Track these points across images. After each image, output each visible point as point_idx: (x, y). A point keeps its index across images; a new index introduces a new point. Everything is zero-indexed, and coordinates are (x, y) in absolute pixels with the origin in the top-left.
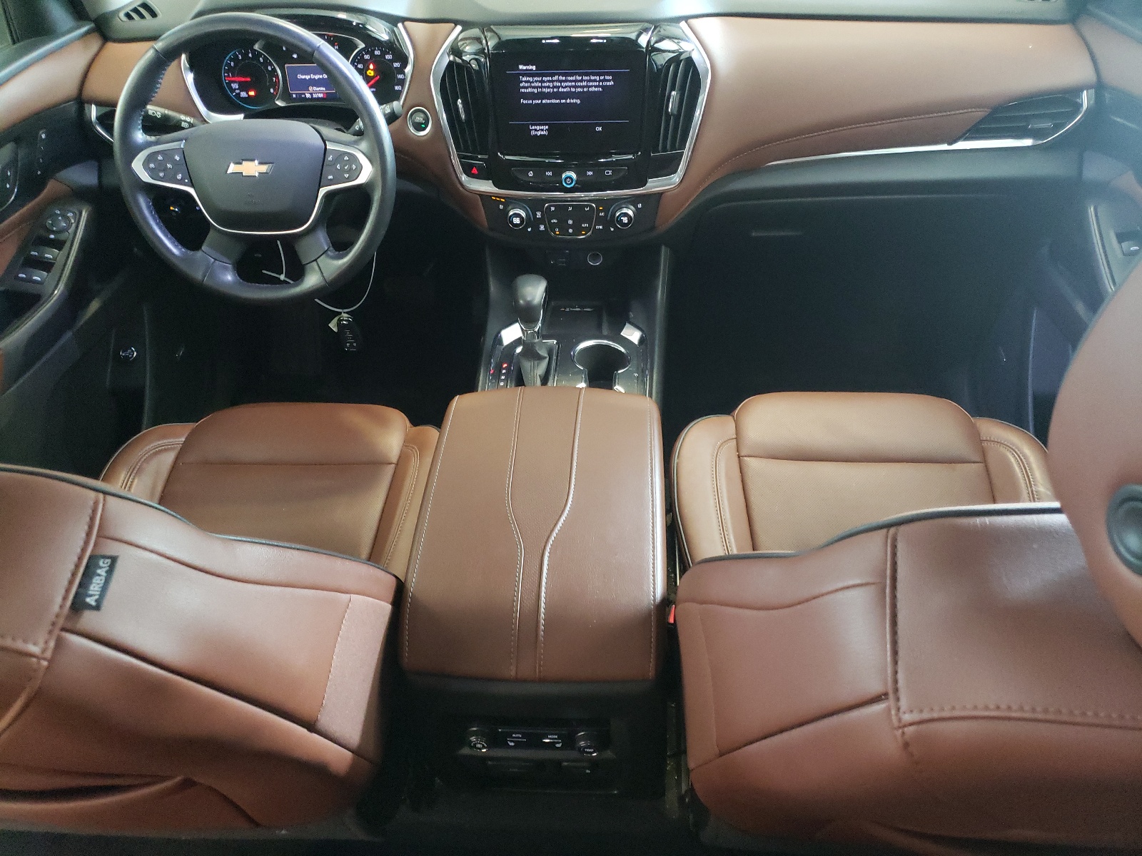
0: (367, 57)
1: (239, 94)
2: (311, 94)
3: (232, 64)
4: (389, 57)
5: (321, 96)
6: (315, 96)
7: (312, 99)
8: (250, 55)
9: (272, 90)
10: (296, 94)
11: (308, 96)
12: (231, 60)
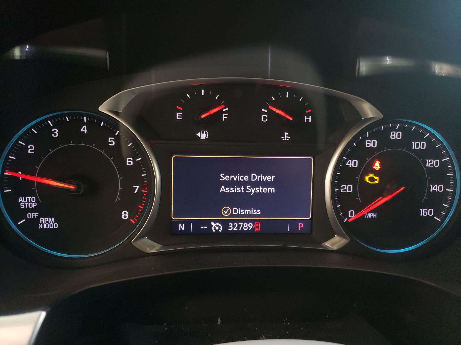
0: (371, 144)
1: (36, 221)
2: (225, 224)
3: (31, 149)
4: (418, 145)
5: (247, 226)
6: (232, 227)
7: (226, 234)
8: (84, 129)
9: (125, 215)
10: (187, 223)
11: (216, 227)
12: (29, 138)
